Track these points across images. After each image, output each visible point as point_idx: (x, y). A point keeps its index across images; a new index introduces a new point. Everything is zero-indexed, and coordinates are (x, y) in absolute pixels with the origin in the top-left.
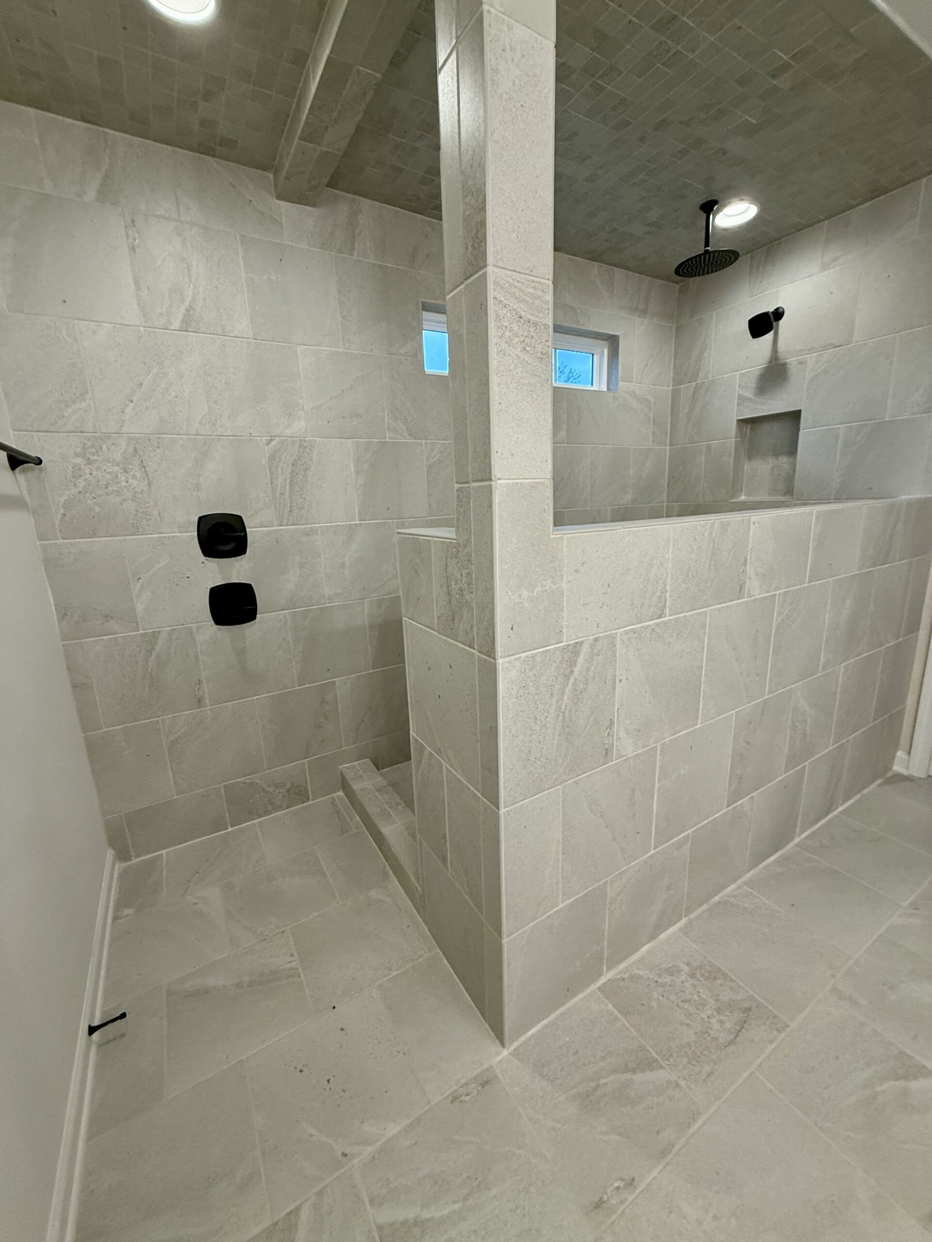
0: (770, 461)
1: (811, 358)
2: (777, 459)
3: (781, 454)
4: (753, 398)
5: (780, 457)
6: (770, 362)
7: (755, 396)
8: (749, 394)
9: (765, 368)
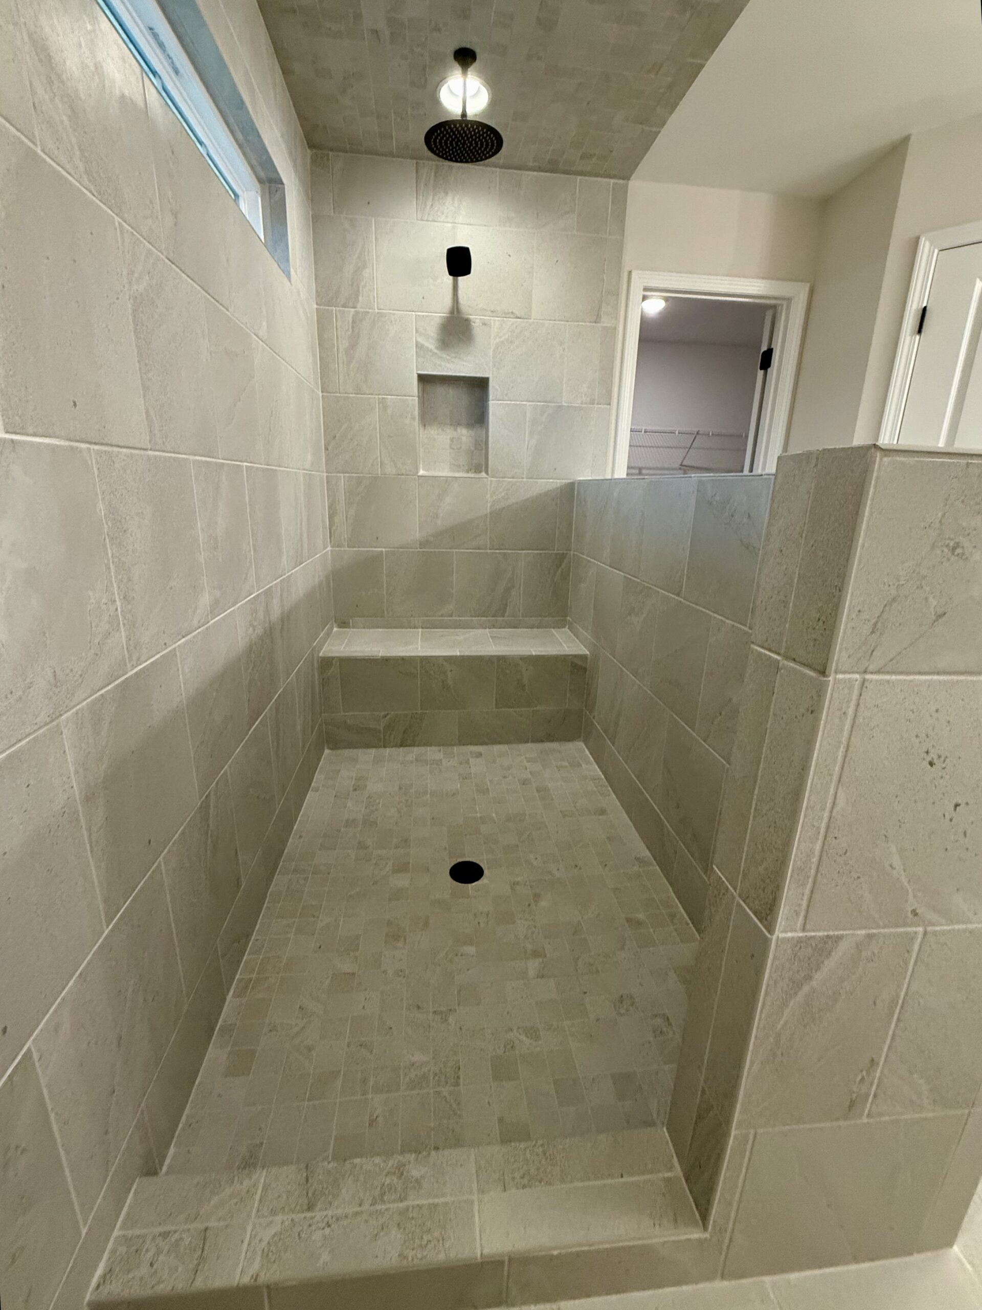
0: (448, 431)
1: (495, 322)
2: (456, 430)
3: (459, 424)
4: (436, 351)
5: (459, 429)
6: (452, 312)
7: (436, 348)
8: (431, 344)
9: (447, 317)
